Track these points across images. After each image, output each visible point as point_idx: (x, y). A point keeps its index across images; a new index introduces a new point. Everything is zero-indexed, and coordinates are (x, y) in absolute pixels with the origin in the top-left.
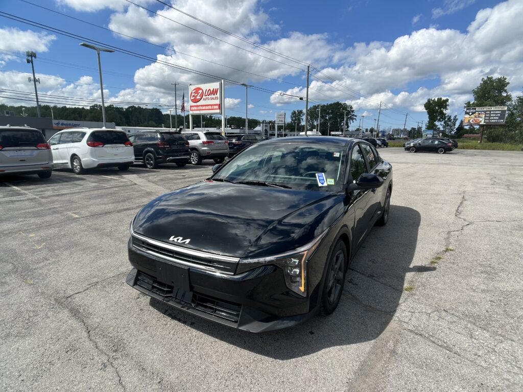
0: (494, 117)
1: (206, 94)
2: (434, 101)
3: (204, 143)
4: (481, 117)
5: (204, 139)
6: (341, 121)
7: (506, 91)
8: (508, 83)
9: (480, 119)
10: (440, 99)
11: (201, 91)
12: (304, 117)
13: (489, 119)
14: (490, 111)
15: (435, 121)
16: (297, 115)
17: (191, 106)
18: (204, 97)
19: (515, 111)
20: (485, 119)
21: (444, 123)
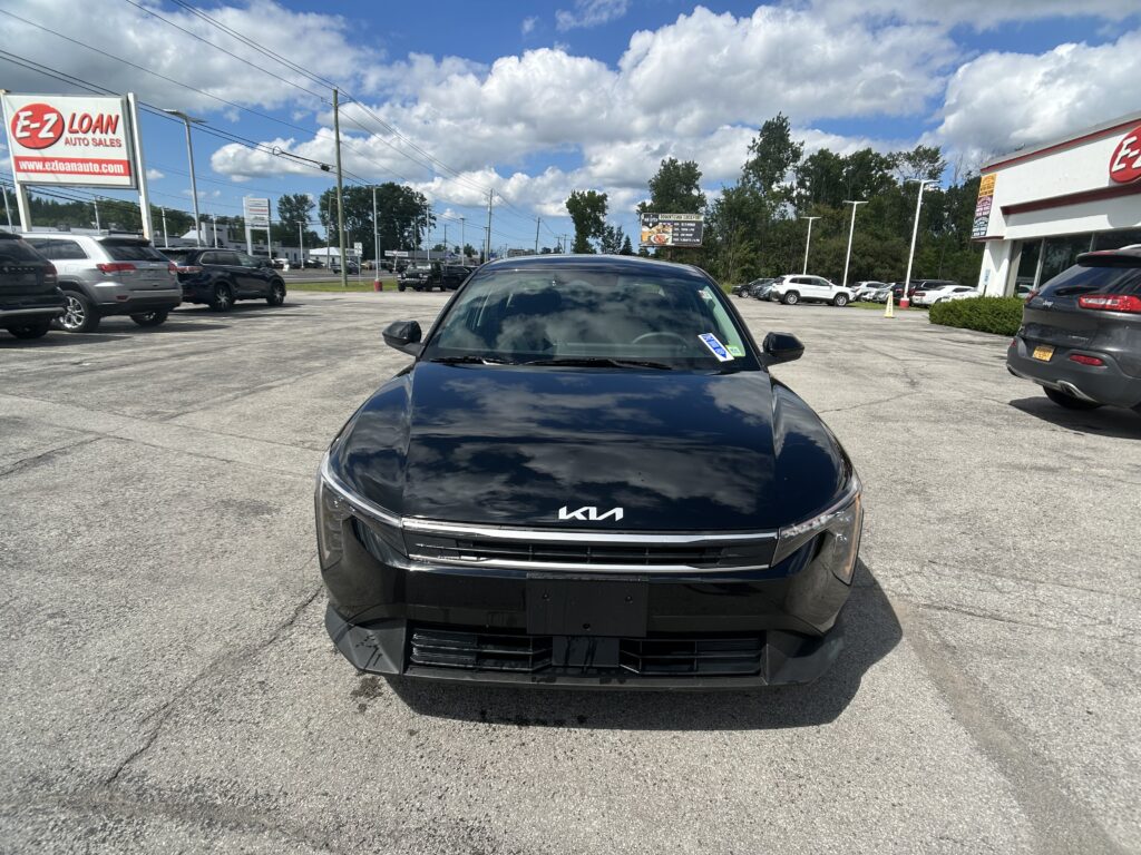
0: (685, 232)
1: (76, 127)
2: (582, 196)
3: (101, 268)
4: (667, 232)
5: (100, 257)
6: (402, 228)
7: (697, 187)
8: (700, 174)
9: (667, 236)
10: (592, 194)
11: (53, 118)
12: (315, 213)
13: (679, 237)
14: (680, 222)
15: (587, 236)
16: (294, 207)
17: (18, 160)
18: (66, 134)
19: (714, 225)
20: (673, 237)
21: (603, 240)
